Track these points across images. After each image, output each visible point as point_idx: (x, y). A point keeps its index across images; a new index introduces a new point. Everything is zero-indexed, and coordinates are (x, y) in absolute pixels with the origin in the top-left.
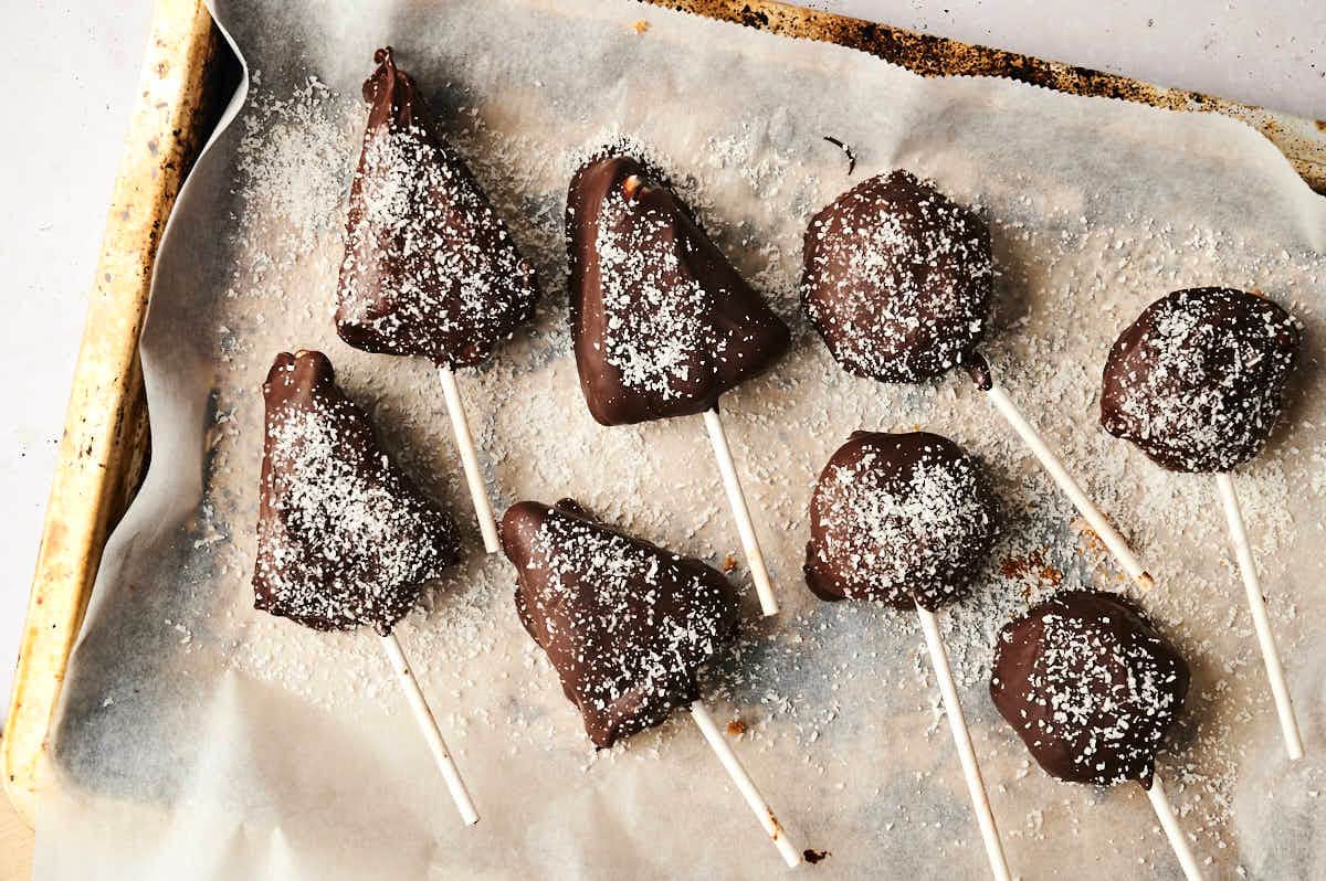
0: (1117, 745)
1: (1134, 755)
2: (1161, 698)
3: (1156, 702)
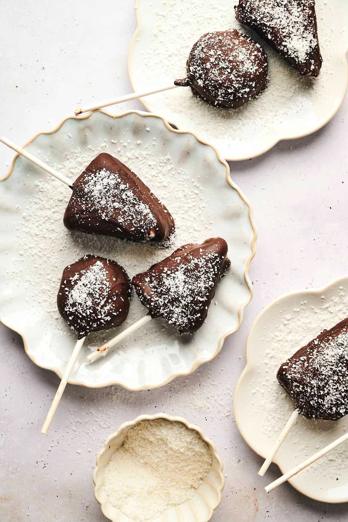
0: (81, 316)
1: (83, 324)
2: (106, 316)
3: (104, 315)
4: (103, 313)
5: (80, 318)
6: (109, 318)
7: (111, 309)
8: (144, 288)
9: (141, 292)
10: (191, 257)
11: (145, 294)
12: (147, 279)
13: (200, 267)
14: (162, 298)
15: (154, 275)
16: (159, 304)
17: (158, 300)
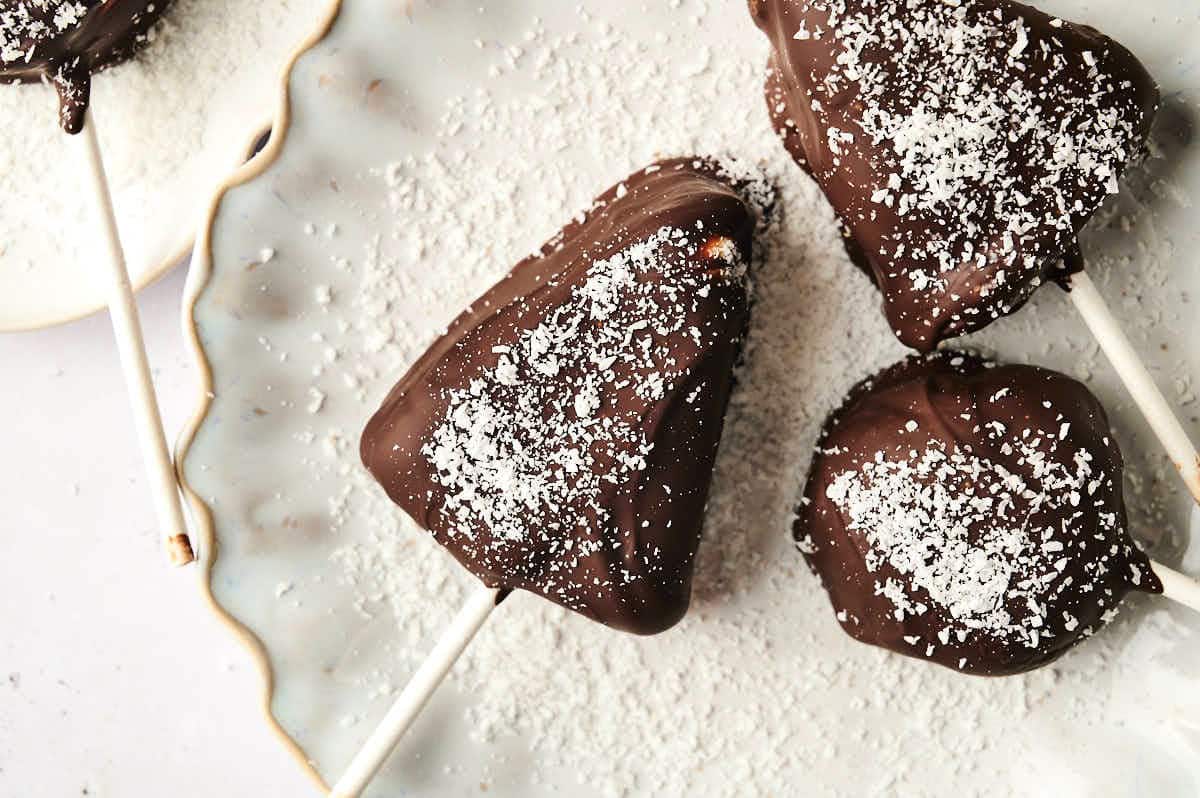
0: (1068, 581)
1: (1102, 570)
2: (1073, 469)
3: (1069, 480)
4: (1060, 484)
5: (1076, 585)
6: (1083, 458)
7: (1044, 446)
8: (955, 298)
9: (975, 311)
10: (831, 79)
11: (984, 293)
12: (919, 279)
13: (876, 39)
14: (1006, 216)
15: (901, 248)
16: (1030, 232)
17: (1015, 237)
